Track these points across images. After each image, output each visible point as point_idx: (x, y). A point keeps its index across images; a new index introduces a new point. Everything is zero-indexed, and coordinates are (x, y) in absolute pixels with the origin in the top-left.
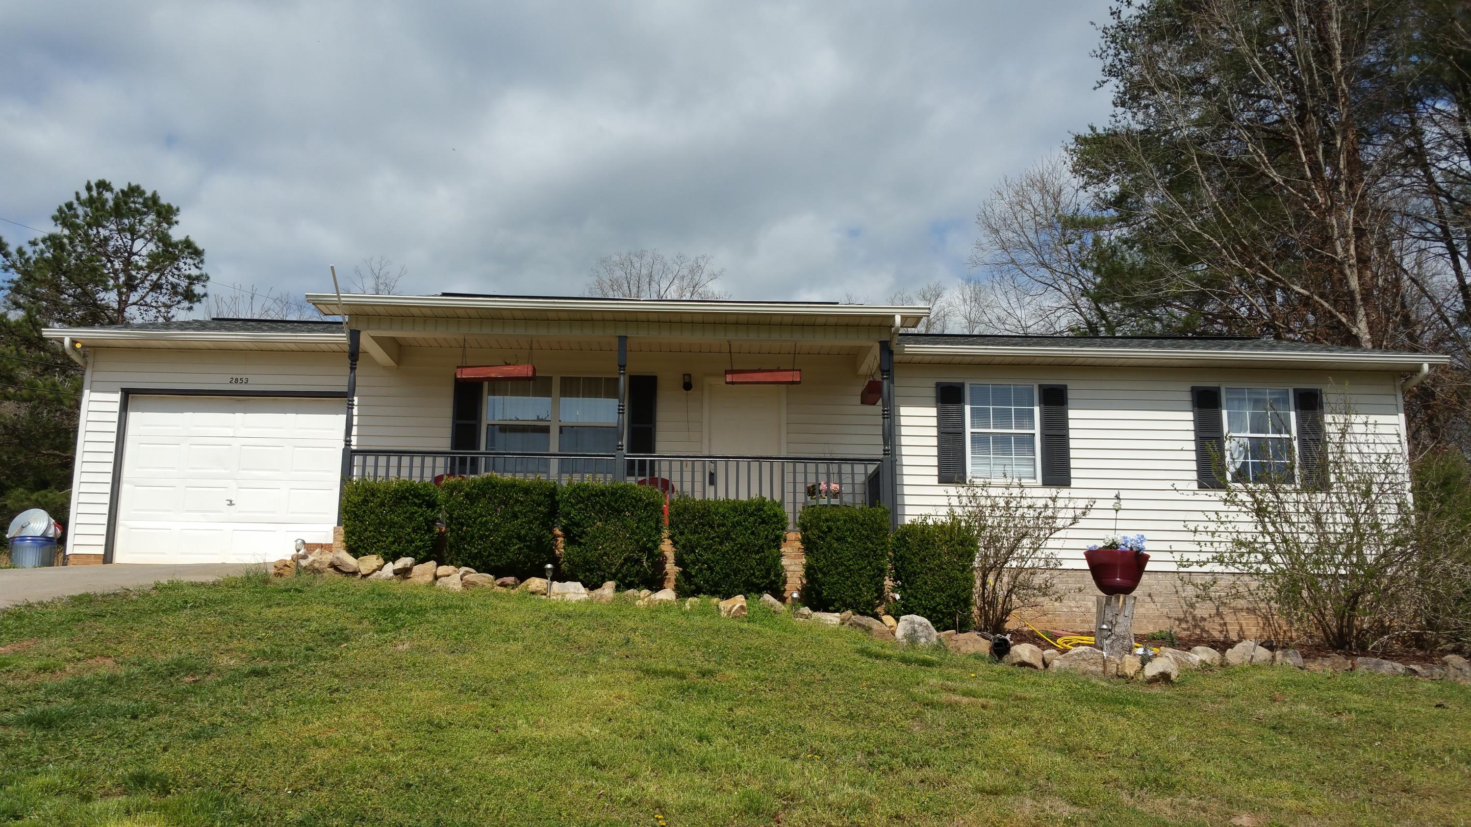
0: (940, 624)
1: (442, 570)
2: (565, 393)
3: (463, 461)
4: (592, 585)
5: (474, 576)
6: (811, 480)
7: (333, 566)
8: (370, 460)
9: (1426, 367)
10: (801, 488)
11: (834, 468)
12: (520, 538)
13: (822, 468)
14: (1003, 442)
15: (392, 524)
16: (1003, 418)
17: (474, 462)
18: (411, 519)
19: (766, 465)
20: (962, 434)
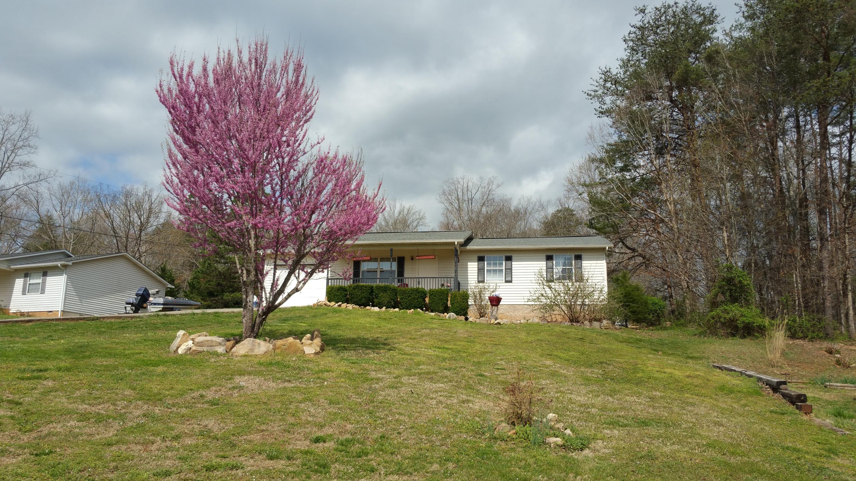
0: (457, 315)
1: (348, 305)
2: (381, 261)
3: (357, 280)
4: (380, 308)
5: (355, 306)
6: (443, 283)
7: (325, 304)
8: (333, 280)
9: (607, 248)
10: (440, 285)
11: (449, 279)
12: (365, 298)
13: (446, 279)
14: (495, 271)
15: (337, 295)
16: (495, 264)
17: (359, 280)
18: (341, 294)
19: (434, 279)
20: (484, 269)
